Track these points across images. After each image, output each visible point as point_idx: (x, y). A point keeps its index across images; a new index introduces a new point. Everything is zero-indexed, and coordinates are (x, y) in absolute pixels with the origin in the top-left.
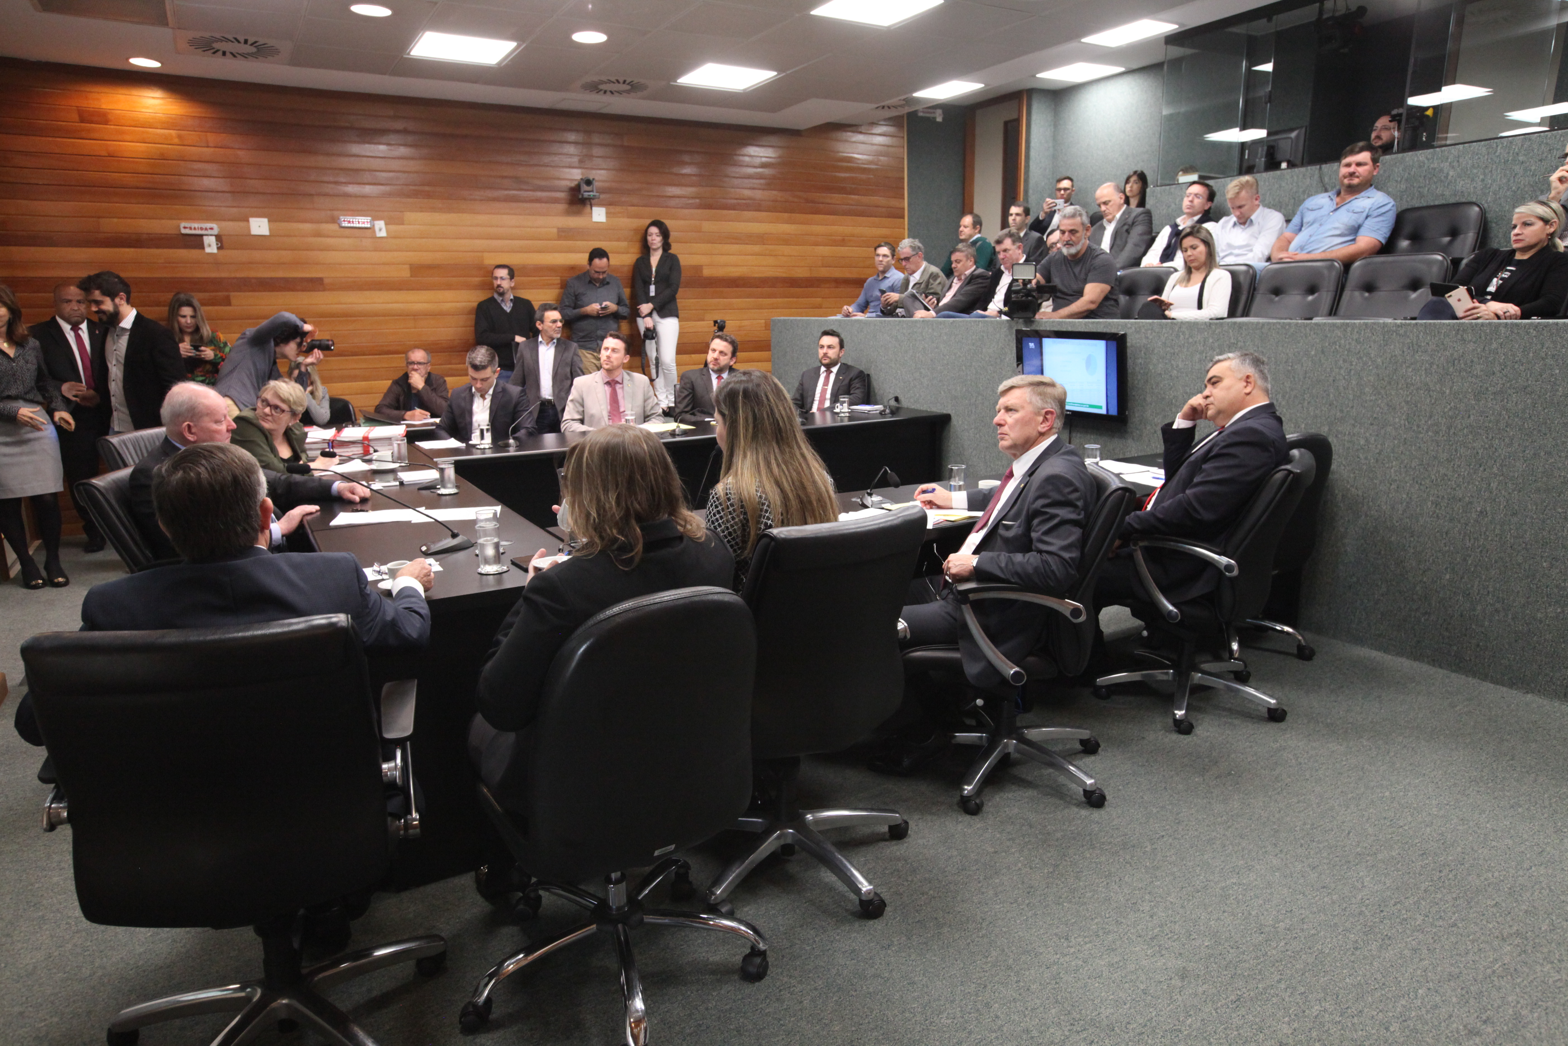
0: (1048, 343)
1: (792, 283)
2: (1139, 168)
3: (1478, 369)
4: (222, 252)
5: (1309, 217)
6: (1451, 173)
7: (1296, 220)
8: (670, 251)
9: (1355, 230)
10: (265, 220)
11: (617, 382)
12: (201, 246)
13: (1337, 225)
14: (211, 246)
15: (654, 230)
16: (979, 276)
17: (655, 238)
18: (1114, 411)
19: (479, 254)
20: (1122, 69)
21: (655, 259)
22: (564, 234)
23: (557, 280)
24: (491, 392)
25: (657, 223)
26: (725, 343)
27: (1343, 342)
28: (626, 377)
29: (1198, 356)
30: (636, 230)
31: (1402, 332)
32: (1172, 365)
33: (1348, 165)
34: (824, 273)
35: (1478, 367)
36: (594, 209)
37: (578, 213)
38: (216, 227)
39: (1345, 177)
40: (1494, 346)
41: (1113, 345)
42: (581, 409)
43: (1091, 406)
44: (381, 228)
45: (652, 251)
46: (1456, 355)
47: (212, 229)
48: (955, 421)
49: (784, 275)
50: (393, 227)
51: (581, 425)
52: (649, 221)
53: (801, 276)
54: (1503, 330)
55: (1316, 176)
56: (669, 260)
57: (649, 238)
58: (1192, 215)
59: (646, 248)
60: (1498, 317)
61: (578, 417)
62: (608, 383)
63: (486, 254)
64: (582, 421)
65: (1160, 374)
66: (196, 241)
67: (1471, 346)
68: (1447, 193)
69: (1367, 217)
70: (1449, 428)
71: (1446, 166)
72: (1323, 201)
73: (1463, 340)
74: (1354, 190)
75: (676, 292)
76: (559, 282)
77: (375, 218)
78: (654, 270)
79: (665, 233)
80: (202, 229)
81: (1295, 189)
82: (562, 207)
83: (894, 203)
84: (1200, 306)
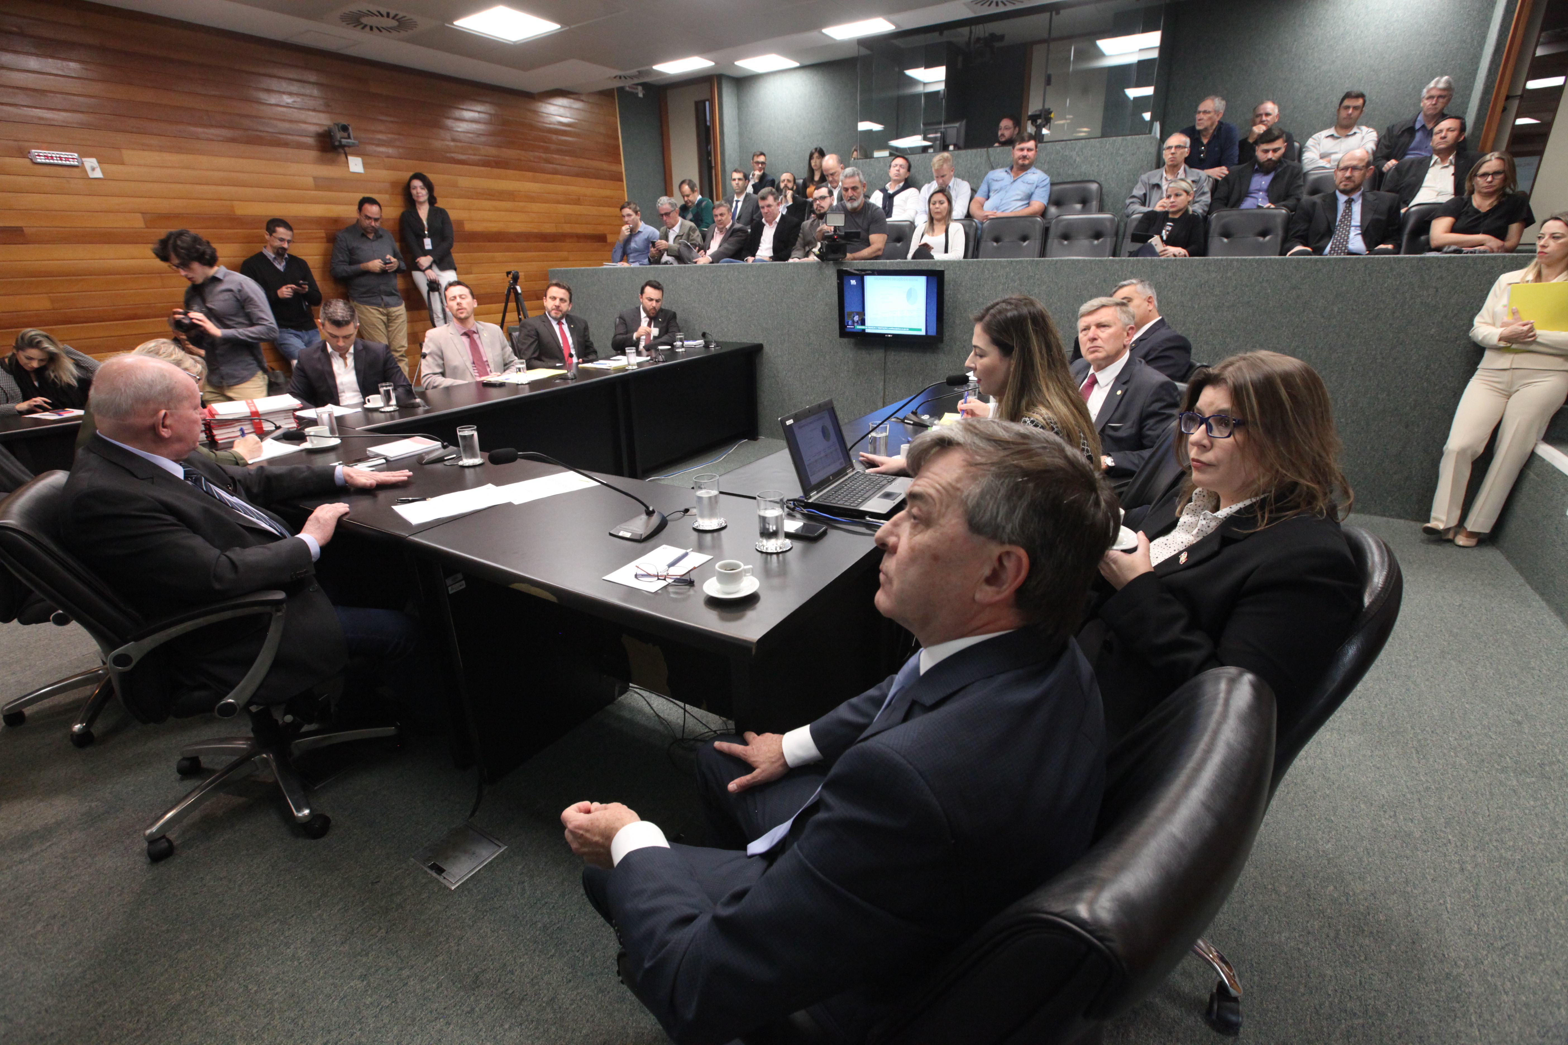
0: (869, 281)
1: (544, 238)
2: (815, 146)
3: (1217, 291)
5: (995, 186)
6: (1078, 159)
7: (983, 188)
8: (436, 205)
9: (1029, 197)
11: (474, 332)
13: (1018, 192)
15: (417, 183)
16: (739, 230)
17: (420, 191)
18: (933, 332)
19: (228, 202)
20: (797, 64)
21: (423, 212)
22: (321, 184)
23: (322, 233)
24: (352, 350)
25: (418, 176)
26: (563, 291)
27: (1120, 273)
28: (478, 325)
29: (1001, 287)
30: (394, 184)
31: (1165, 265)
32: (978, 294)
33: (1022, 150)
34: (567, 229)
35: (1218, 289)
36: (350, 158)
37: (332, 162)
39: (1020, 159)
40: (1229, 274)
41: (934, 280)
42: (441, 362)
43: (910, 329)
44: (93, 167)
45: (418, 206)
46: (1203, 281)
48: (766, 348)
49: (536, 231)
50: (112, 168)
51: (443, 379)
52: (411, 174)
53: (548, 231)
54: (1235, 263)
55: (985, 156)
56: (437, 214)
57: (414, 192)
58: (899, 182)
59: (411, 202)
60: (1175, 256)
61: (439, 370)
62: (465, 334)
63: (235, 203)
64: (443, 374)
65: (968, 302)
67: (1214, 275)
68: (1075, 173)
69: (1037, 187)
70: (1197, 331)
71: (1074, 154)
72: (1000, 175)
73: (1208, 270)
74: (1024, 168)
75: (451, 246)
76: (324, 235)
77: (84, 155)
78: (425, 223)
79: (429, 186)
81: (969, 166)
82: (313, 154)
83: (614, 168)
84: (946, 251)
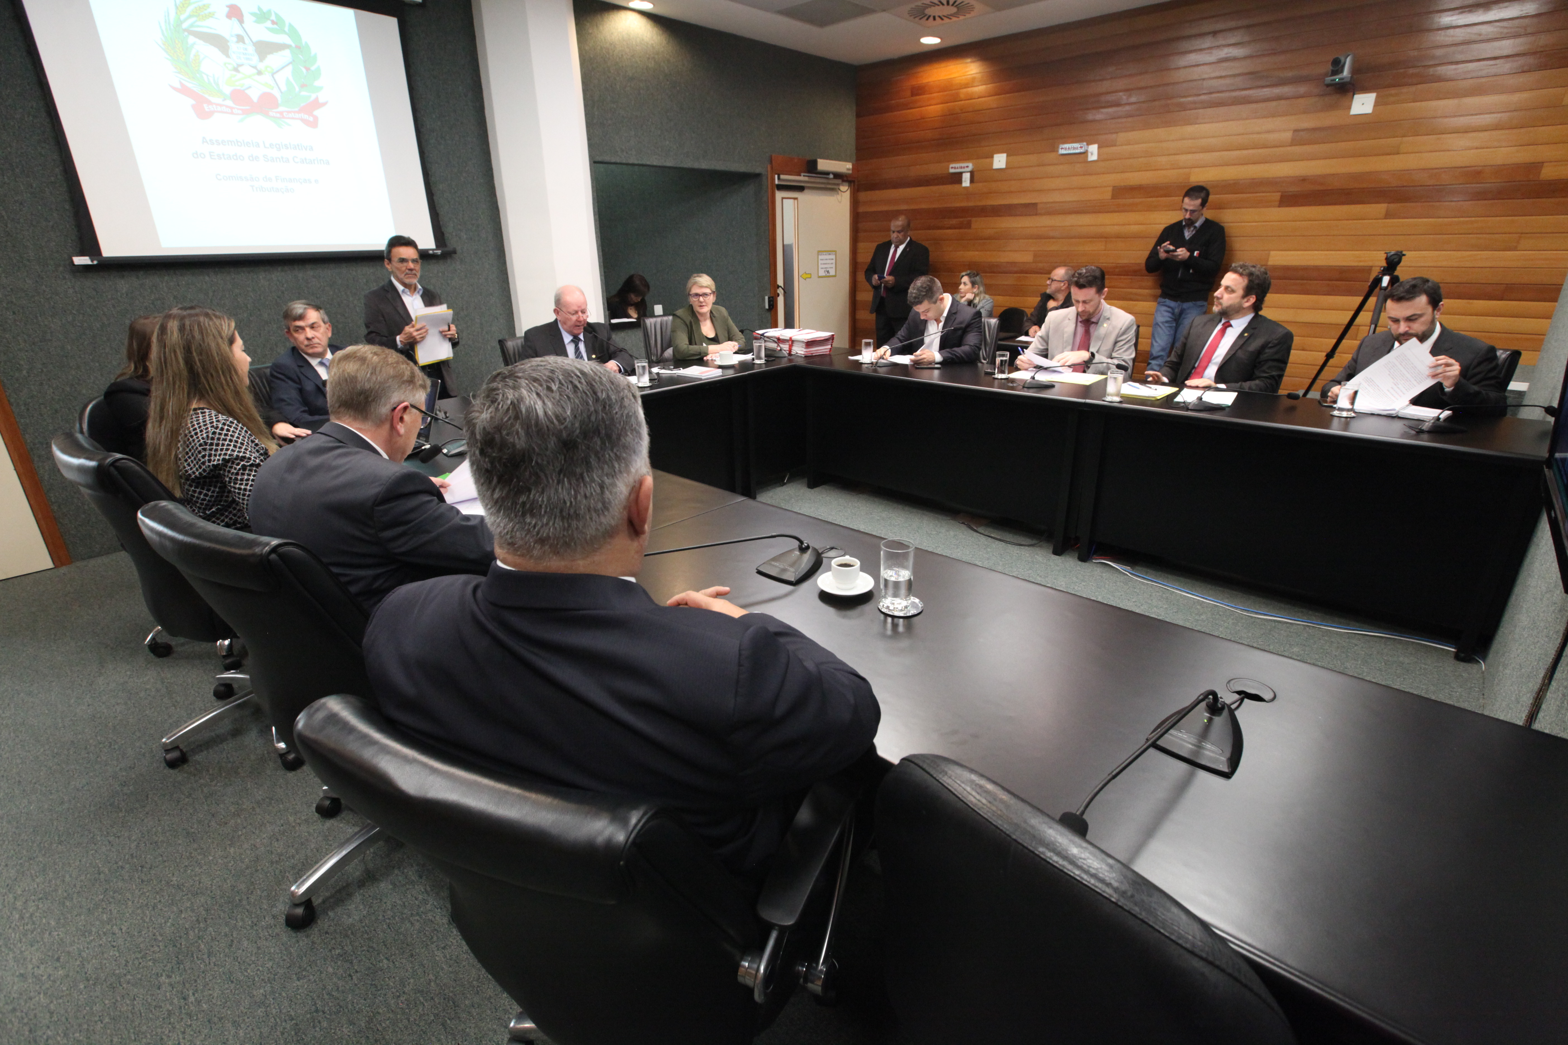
4: (974, 185)
10: (1005, 155)
12: (960, 181)
14: (966, 181)
36: (1357, 97)
38: (970, 166)
44: (1093, 152)
47: (967, 167)
50: (1102, 150)
62: (1084, 322)
66: (957, 178)
77: (1089, 143)
80: (961, 168)
